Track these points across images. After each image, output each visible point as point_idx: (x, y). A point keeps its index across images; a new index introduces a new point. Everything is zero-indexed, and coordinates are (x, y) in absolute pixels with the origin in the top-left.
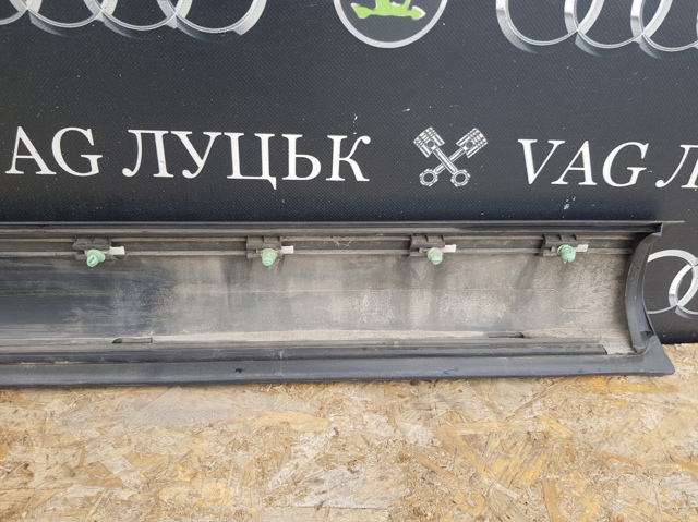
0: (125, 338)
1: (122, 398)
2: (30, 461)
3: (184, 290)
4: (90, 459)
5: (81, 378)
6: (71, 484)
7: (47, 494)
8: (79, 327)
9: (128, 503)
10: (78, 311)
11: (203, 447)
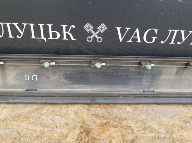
0: (146, 90)
1: (146, 107)
2: (130, 126)
3: (163, 77)
4: (147, 125)
5: (136, 102)
6: (146, 133)
7: (140, 136)
8: (132, 87)
9: (165, 138)
10: (132, 82)
11: (177, 122)
